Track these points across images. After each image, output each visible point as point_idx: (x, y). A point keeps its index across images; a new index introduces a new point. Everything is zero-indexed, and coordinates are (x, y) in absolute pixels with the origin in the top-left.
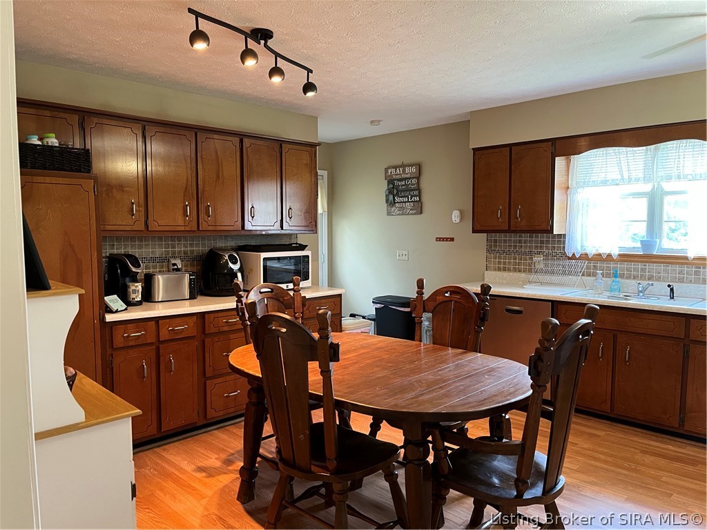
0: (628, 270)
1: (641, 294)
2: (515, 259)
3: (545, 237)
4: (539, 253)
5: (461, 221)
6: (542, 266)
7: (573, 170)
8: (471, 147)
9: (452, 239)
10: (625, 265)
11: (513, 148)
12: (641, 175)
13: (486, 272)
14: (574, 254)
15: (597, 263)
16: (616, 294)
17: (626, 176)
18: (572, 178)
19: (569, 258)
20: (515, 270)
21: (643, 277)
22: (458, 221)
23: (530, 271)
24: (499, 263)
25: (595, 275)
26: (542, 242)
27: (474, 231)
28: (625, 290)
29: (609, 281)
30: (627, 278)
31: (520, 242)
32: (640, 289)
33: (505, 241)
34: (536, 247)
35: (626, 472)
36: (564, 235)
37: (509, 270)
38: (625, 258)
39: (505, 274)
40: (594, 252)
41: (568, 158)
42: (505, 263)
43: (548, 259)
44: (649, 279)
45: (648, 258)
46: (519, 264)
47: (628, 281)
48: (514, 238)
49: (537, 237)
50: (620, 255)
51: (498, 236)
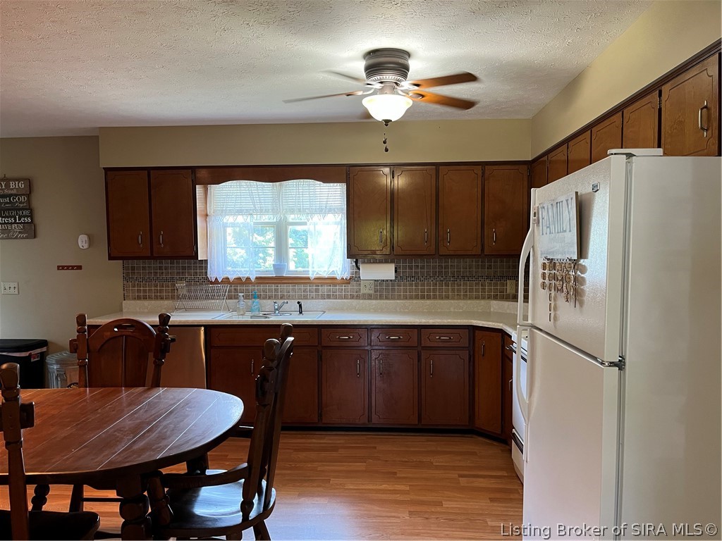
0: (264, 291)
1: (277, 312)
2: (156, 286)
3: (186, 263)
4: (181, 279)
5: (90, 245)
6: (185, 292)
7: (211, 198)
8: (102, 166)
9: (79, 268)
10: (262, 287)
11: (152, 172)
12: (270, 207)
13: (124, 302)
14: (216, 279)
15: (238, 287)
16: (256, 313)
17: (258, 206)
18: (210, 206)
19: (212, 283)
20: (156, 298)
21: (276, 297)
22: (86, 246)
23: (173, 298)
24: (139, 291)
25: (236, 297)
26: (184, 268)
27: (111, 258)
28: (263, 309)
29: (249, 302)
30: (263, 298)
31: (160, 268)
32: (276, 307)
33: (144, 268)
34: (178, 273)
35: (289, 472)
36: (206, 261)
37: (150, 298)
38: (261, 280)
39: (146, 303)
40: (236, 276)
41: (205, 187)
42: (145, 291)
43: (191, 285)
44: (281, 298)
45: (279, 280)
46: (161, 291)
47: (265, 301)
48: (154, 264)
49: (178, 263)
50: (257, 278)
51: (135, 263)
